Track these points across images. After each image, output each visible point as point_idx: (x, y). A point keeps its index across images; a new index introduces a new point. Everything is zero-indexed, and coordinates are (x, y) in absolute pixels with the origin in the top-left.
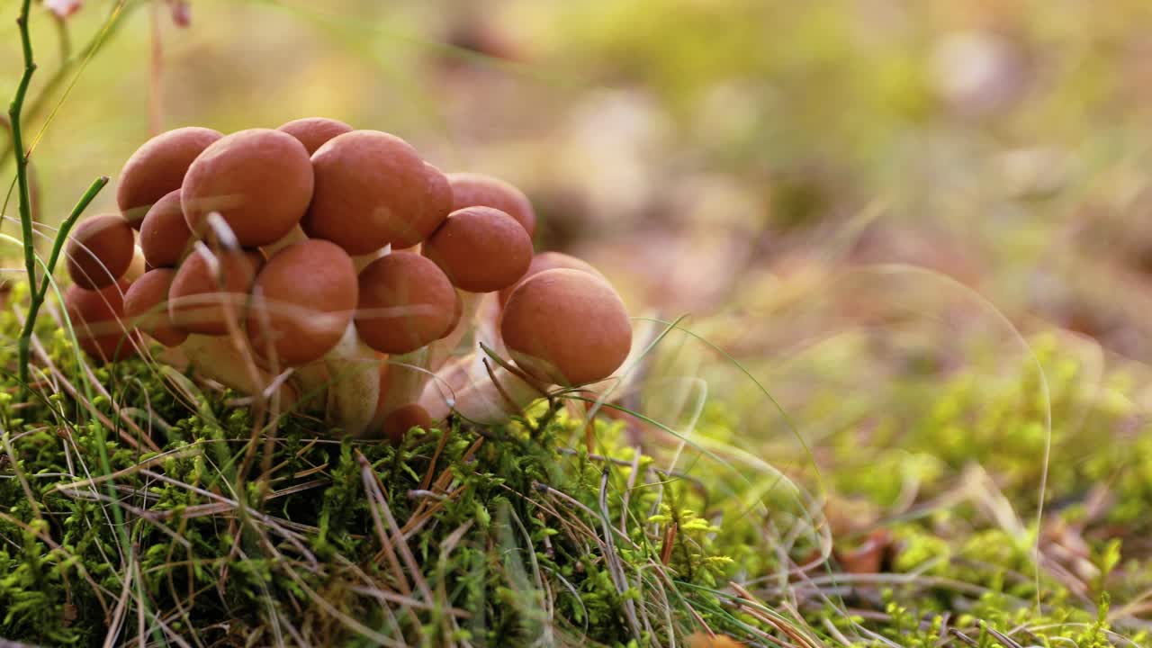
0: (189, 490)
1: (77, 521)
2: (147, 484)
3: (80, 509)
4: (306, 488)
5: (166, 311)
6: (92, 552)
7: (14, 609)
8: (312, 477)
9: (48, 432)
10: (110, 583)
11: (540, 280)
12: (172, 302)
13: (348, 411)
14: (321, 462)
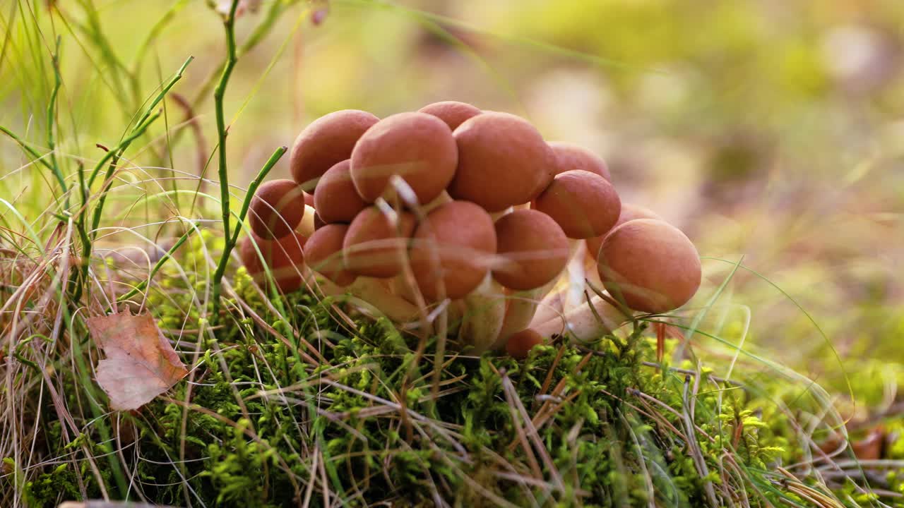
0: (359, 395)
1: (268, 420)
2: (320, 391)
3: (270, 410)
4: (447, 394)
5: (341, 257)
6: (282, 445)
7: (224, 491)
8: (452, 386)
9: (238, 349)
10: (298, 470)
11: (628, 228)
12: (345, 251)
13: (480, 334)
14: (458, 373)
